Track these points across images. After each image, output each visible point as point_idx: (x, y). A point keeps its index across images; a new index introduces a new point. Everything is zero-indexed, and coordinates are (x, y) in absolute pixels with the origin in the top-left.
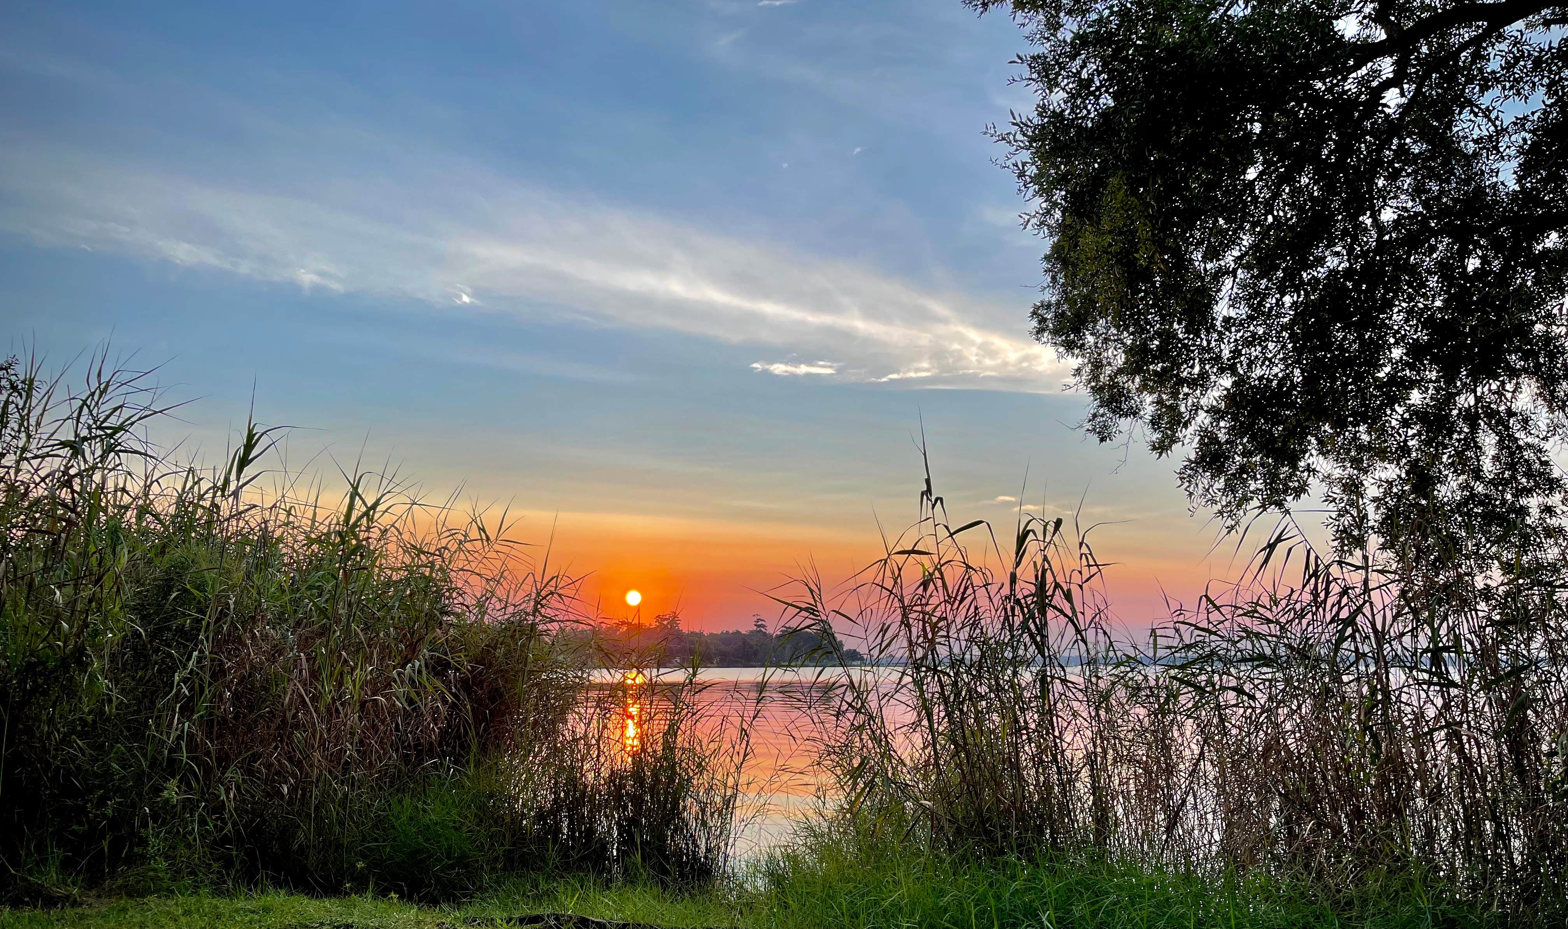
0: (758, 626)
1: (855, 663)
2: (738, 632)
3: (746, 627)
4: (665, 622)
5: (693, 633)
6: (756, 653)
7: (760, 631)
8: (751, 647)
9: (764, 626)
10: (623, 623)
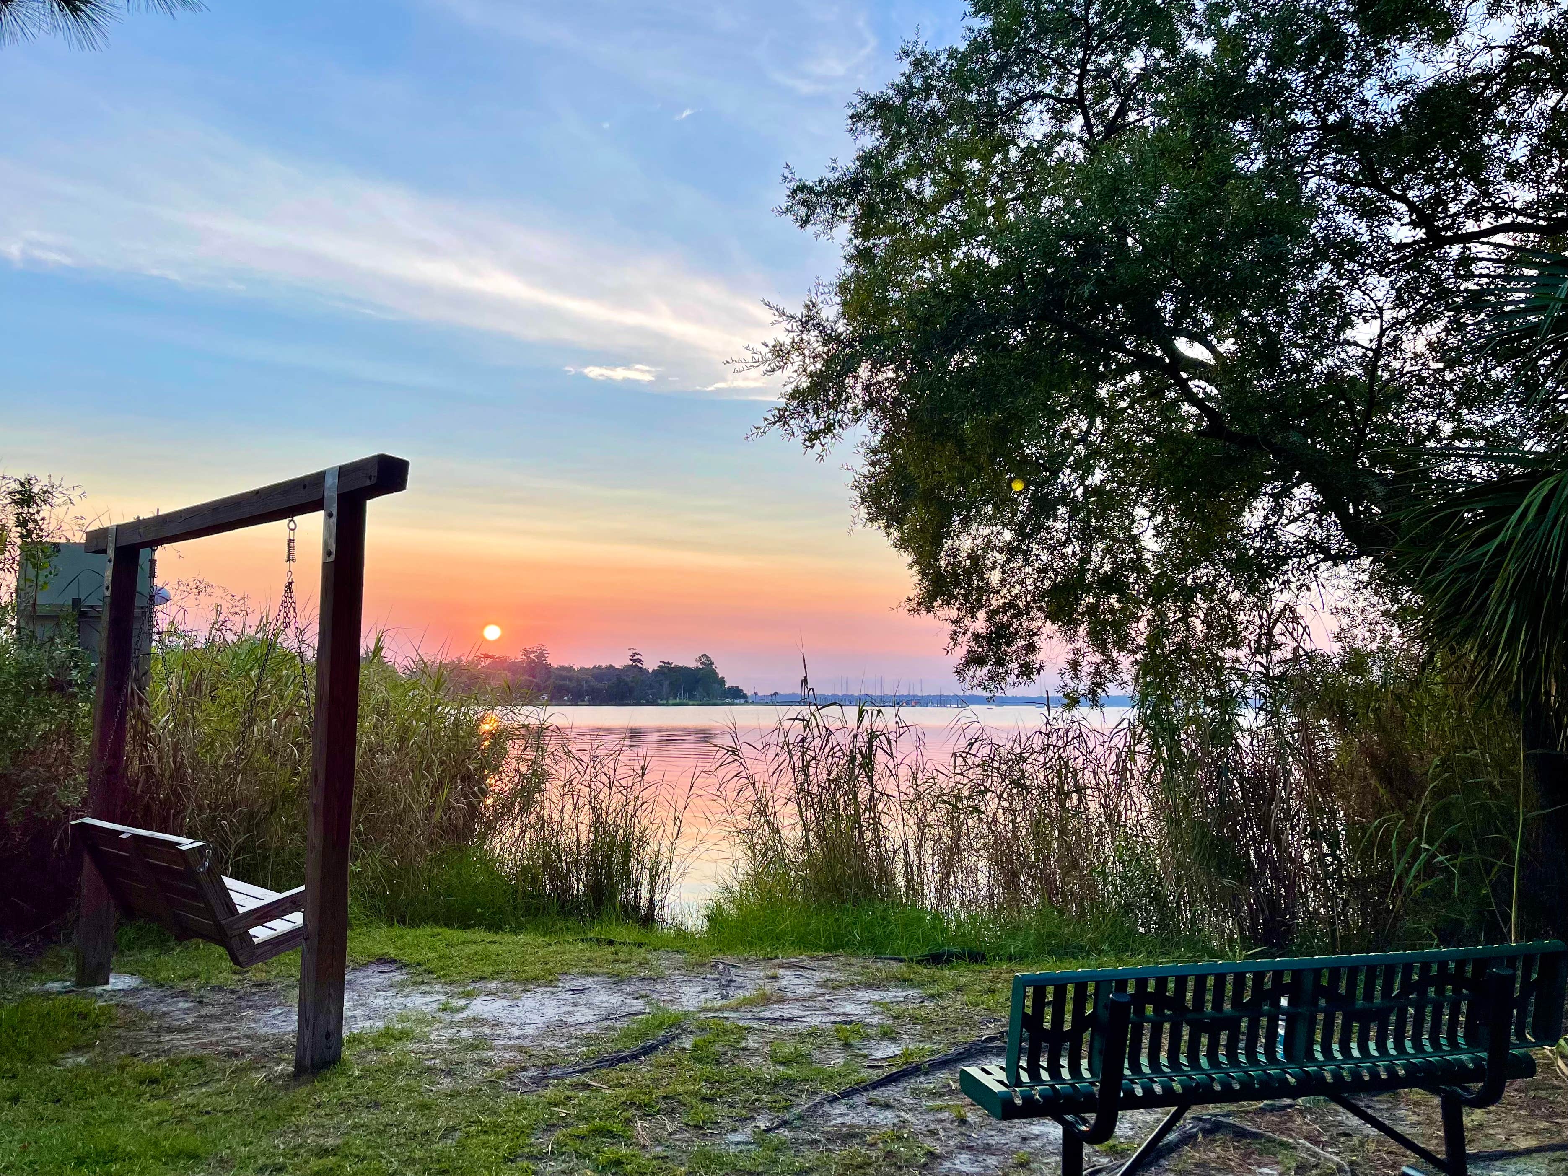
0: (634, 661)
1: (737, 701)
2: (611, 666)
3: (621, 661)
4: (532, 656)
5: (562, 668)
6: (631, 690)
7: (635, 668)
8: (626, 684)
9: (640, 661)
10: (486, 656)
